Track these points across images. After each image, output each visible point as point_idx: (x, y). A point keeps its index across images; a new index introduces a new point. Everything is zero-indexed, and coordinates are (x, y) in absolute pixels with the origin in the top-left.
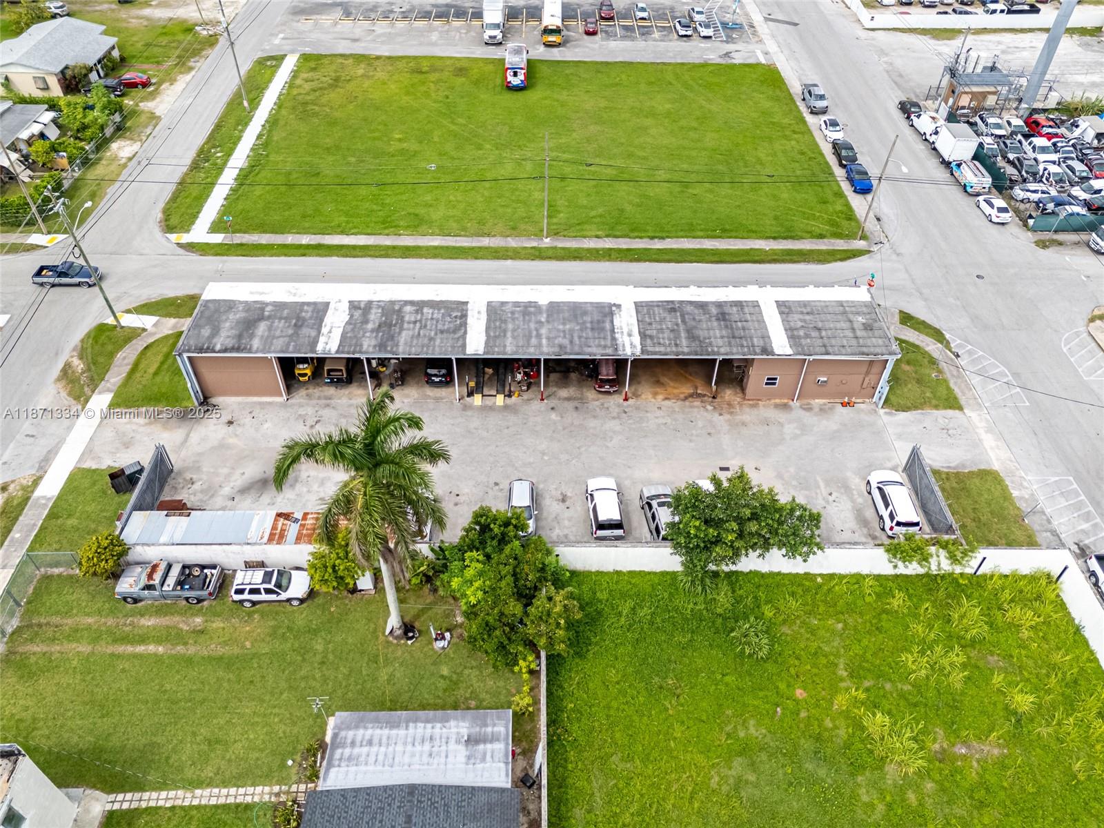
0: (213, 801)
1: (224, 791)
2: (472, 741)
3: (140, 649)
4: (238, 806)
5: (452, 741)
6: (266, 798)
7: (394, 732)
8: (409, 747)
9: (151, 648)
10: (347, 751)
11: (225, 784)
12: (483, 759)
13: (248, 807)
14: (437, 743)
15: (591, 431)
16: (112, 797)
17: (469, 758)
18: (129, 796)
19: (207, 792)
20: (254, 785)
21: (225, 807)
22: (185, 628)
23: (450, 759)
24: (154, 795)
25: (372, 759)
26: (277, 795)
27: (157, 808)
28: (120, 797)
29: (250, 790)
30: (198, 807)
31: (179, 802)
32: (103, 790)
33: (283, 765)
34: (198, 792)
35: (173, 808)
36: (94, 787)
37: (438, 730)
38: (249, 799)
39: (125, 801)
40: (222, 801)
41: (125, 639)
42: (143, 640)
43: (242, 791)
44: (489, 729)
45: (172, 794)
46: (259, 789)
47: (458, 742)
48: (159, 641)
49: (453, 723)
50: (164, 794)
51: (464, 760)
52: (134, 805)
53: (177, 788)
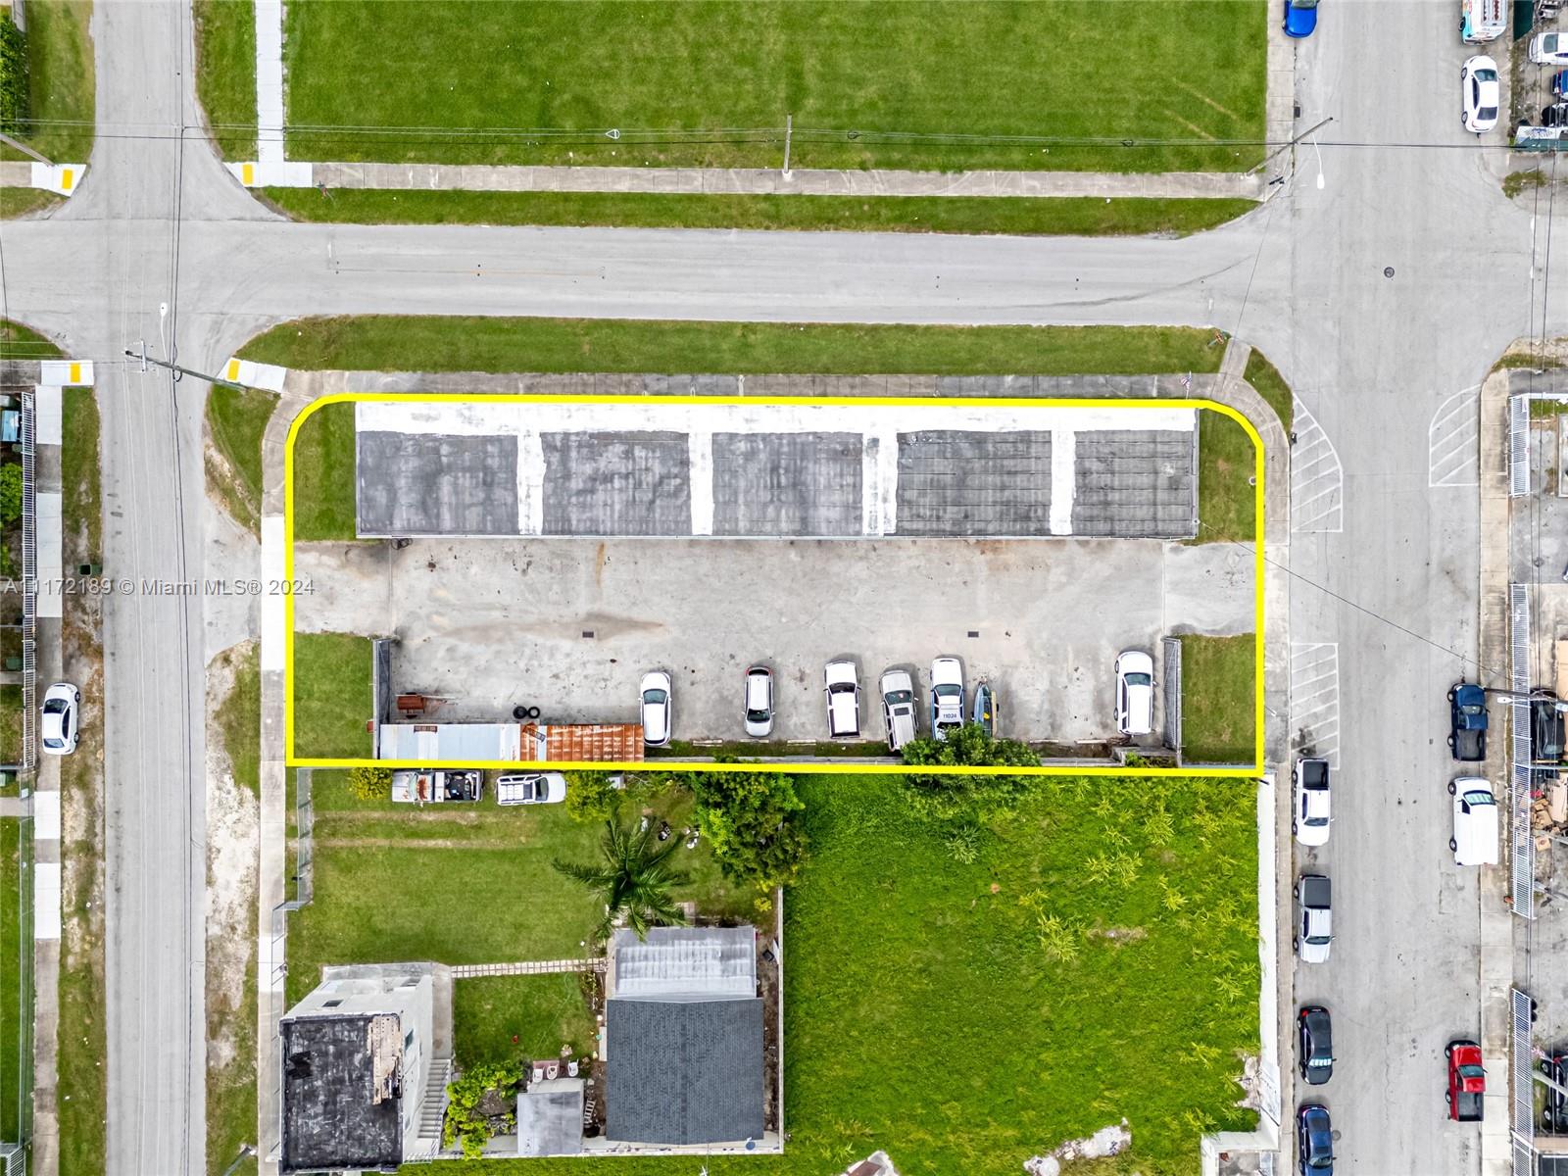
0: (531, 972)
1: (538, 964)
2: (726, 957)
3: (431, 843)
4: (550, 974)
5: (710, 957)
6: (570, 969)
7: (663, 948)
8: (677, 962)
9: (440, 843)
10: (630, 964)
11: (536, 959)
12: (735, 973)
13: (558, 975)
14: (698, 958)
15: (835, 580)
16: (454, 968)
17: (723, 971)
18: (466, 968)
19: (524, 964)
20: (559, 959)
21: (541, 976)
22: (464, 823)
23: (710, 972)
24: (485, 967)
25: (650, 972)
26: (578, 966)
27: (491, 977)
28: (460, 968)
29: (557, 963)
30: (521, 976)
31: (505, 972)
32: (446, 963)
33: (577, 944)
34: (518, 965)
35: (502, 977)
36: (437, 961)
37: (697, 946)
38: (557, 970)
39: (466, 971)
40: (537, 971)
41: (414, 834)
42: (431, 835)
43: (550, 963)
44: (738, 946)
45: (498, 966)
46: (563, 962)
47: (714, 957)
48: (445, 836)
49: (708, 941)
50: (492, 966)
51: (719, 973)
52: (473, 975)
53: (500, 961)
